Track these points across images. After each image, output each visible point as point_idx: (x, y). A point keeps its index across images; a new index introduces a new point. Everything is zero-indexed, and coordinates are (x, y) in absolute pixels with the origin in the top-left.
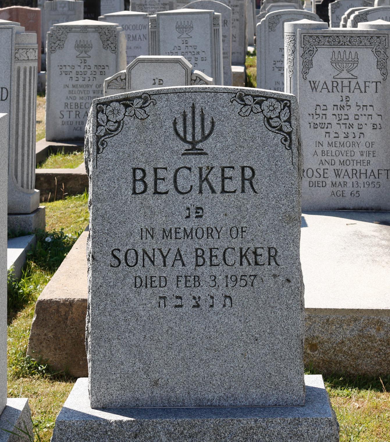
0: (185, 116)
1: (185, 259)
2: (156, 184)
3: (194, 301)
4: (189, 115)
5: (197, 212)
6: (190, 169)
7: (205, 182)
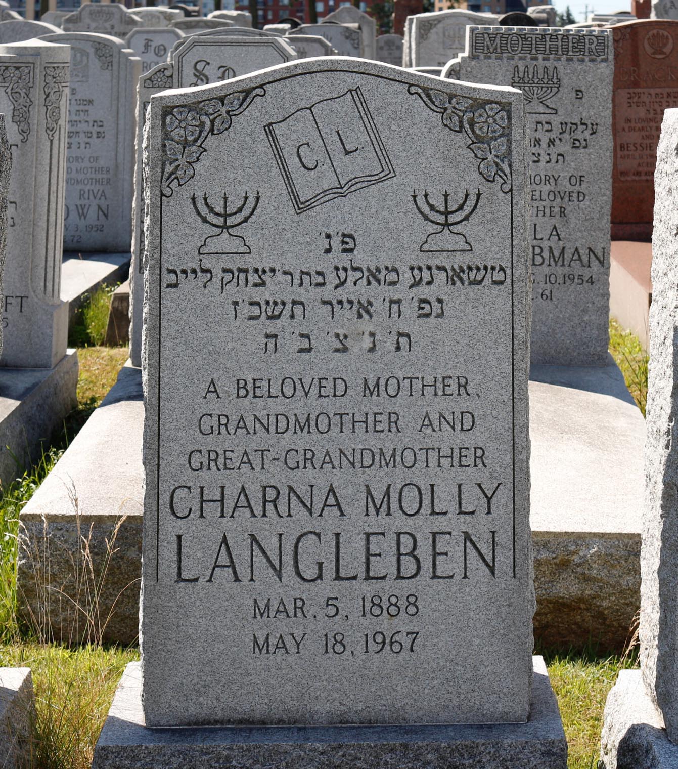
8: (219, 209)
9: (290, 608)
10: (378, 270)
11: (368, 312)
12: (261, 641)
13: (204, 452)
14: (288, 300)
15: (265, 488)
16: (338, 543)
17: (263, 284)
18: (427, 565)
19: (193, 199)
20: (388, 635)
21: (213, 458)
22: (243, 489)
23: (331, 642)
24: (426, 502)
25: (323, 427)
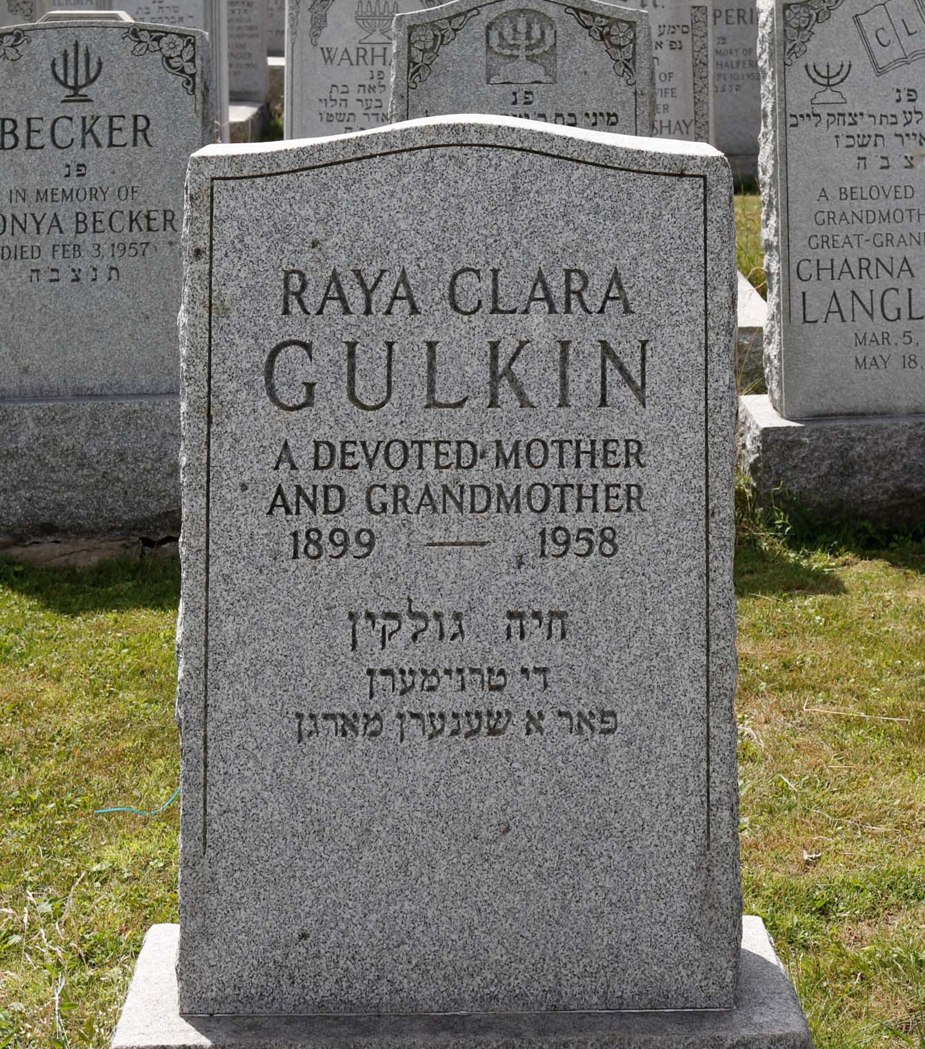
0: (65, 55)
1: (63, 225)
2: (29, 138)
3: (73, 274)
4: (71, 55)
5: (78, 170)
6: (71, 119)
7: (89, 135)
9: (880, 339)
12: (861, 361)
13: (819, 237)
14: (873, 134)
15: (860, 260)
16: (910, 296)
17: (855, 123)
21: (825, 241)
22: (846, 261)
23: (907, 360)
25: (898, 218)
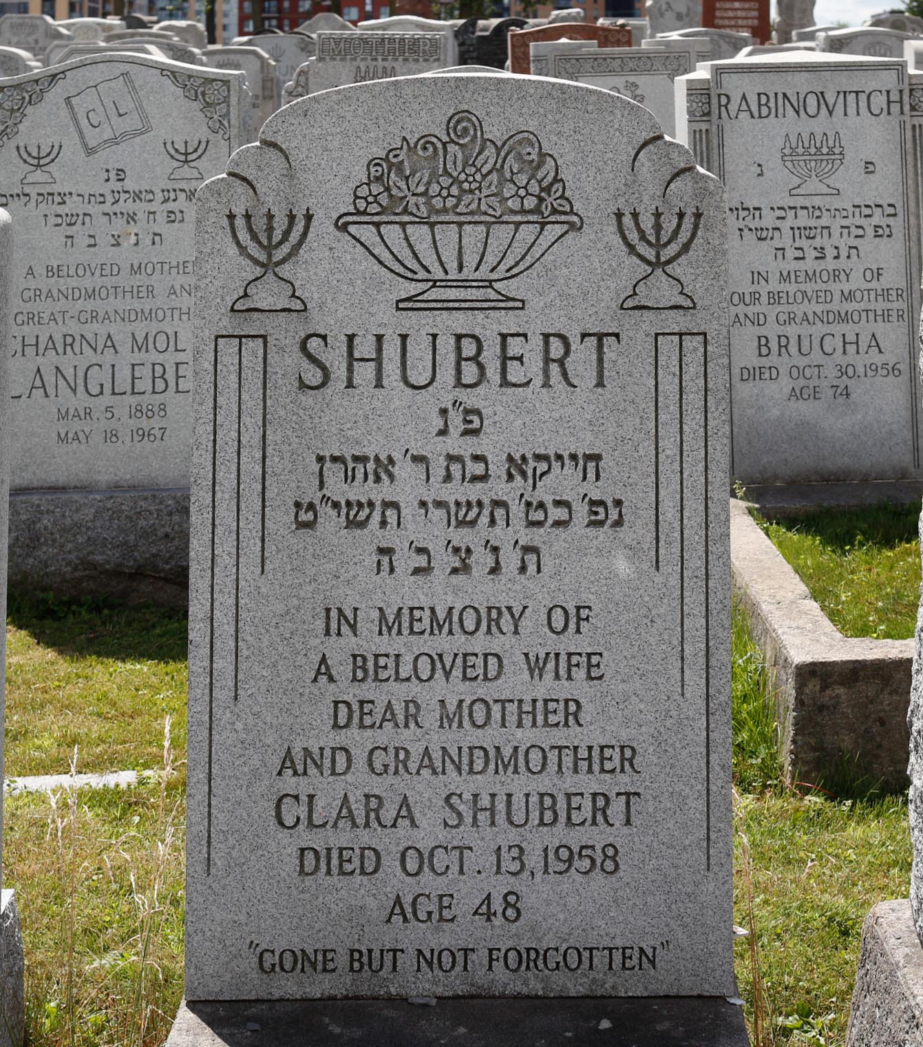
8: (35, 154)
9: (82, 414)
10: (140, 192)
11: (134, 220)
12: (63, 436)
13: (25, 314)
14: (81, 213)
15: (65, 336)
16: (113, 371)
17: (64, 203)
18: (172, 384)
19: (18, 148)
20: (147, 431)
21: (31, 317)
22: (51, 337)
23: (109, 435)
24: (172, 343)
25: (103, 295)
